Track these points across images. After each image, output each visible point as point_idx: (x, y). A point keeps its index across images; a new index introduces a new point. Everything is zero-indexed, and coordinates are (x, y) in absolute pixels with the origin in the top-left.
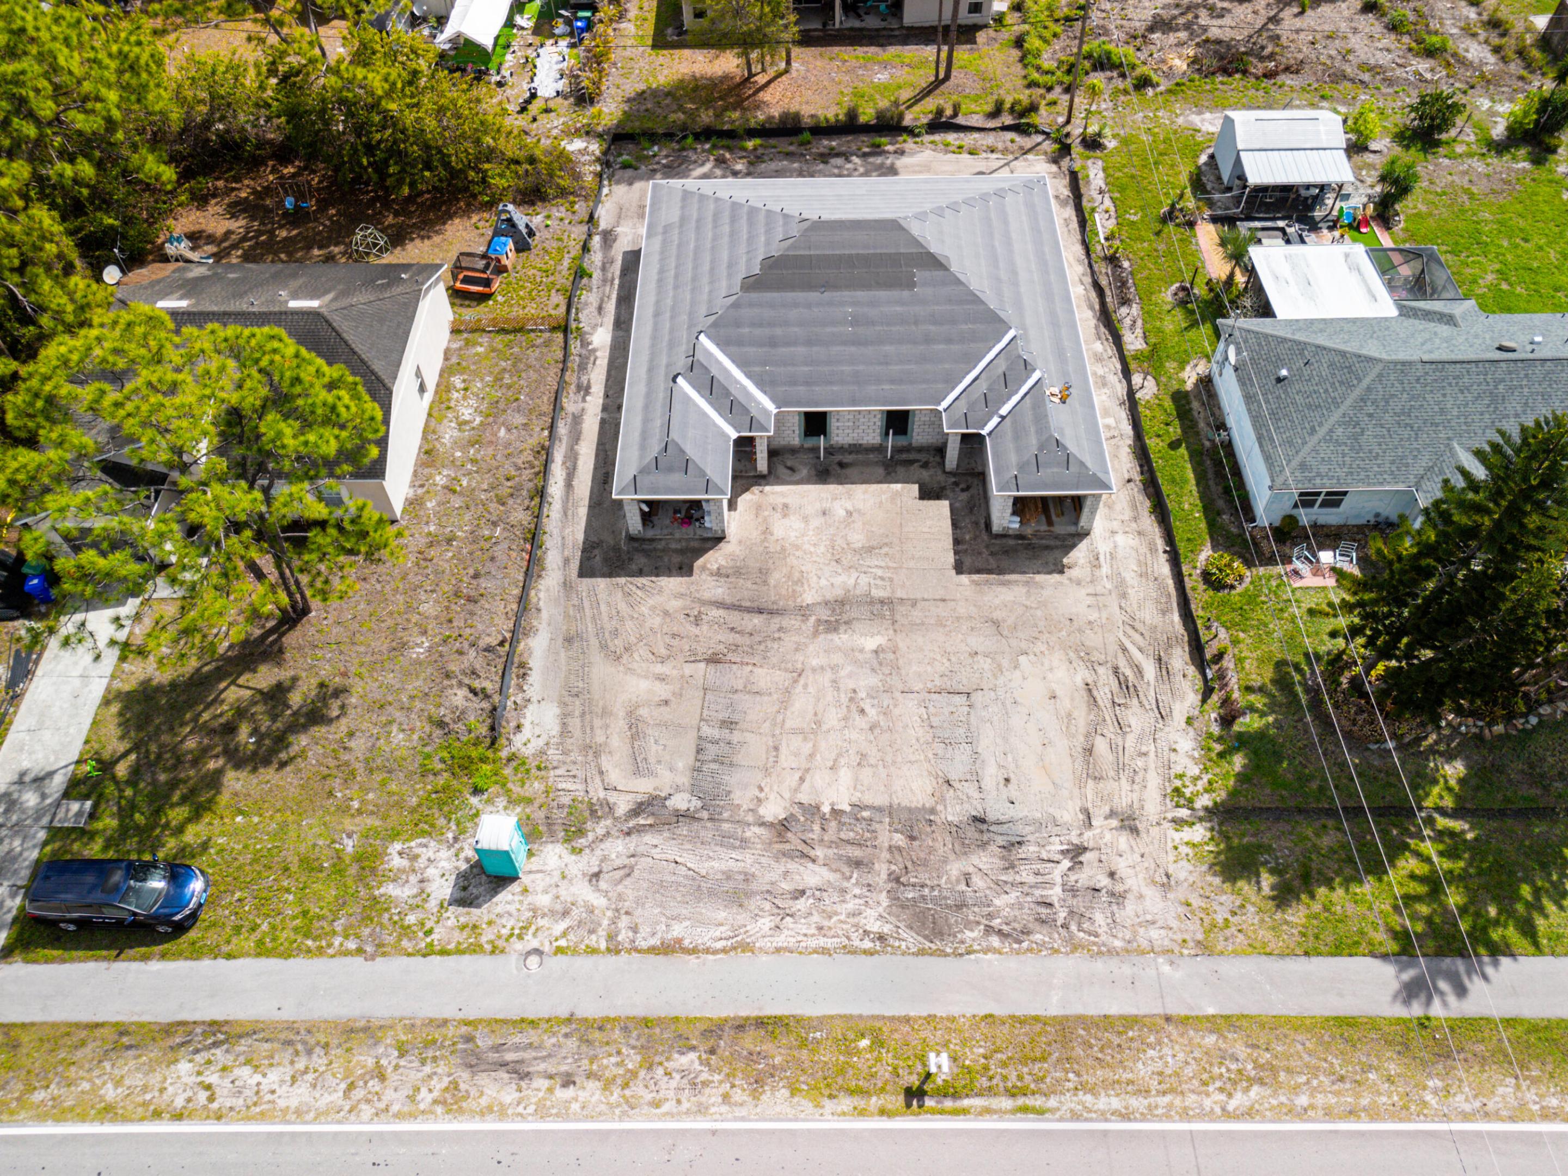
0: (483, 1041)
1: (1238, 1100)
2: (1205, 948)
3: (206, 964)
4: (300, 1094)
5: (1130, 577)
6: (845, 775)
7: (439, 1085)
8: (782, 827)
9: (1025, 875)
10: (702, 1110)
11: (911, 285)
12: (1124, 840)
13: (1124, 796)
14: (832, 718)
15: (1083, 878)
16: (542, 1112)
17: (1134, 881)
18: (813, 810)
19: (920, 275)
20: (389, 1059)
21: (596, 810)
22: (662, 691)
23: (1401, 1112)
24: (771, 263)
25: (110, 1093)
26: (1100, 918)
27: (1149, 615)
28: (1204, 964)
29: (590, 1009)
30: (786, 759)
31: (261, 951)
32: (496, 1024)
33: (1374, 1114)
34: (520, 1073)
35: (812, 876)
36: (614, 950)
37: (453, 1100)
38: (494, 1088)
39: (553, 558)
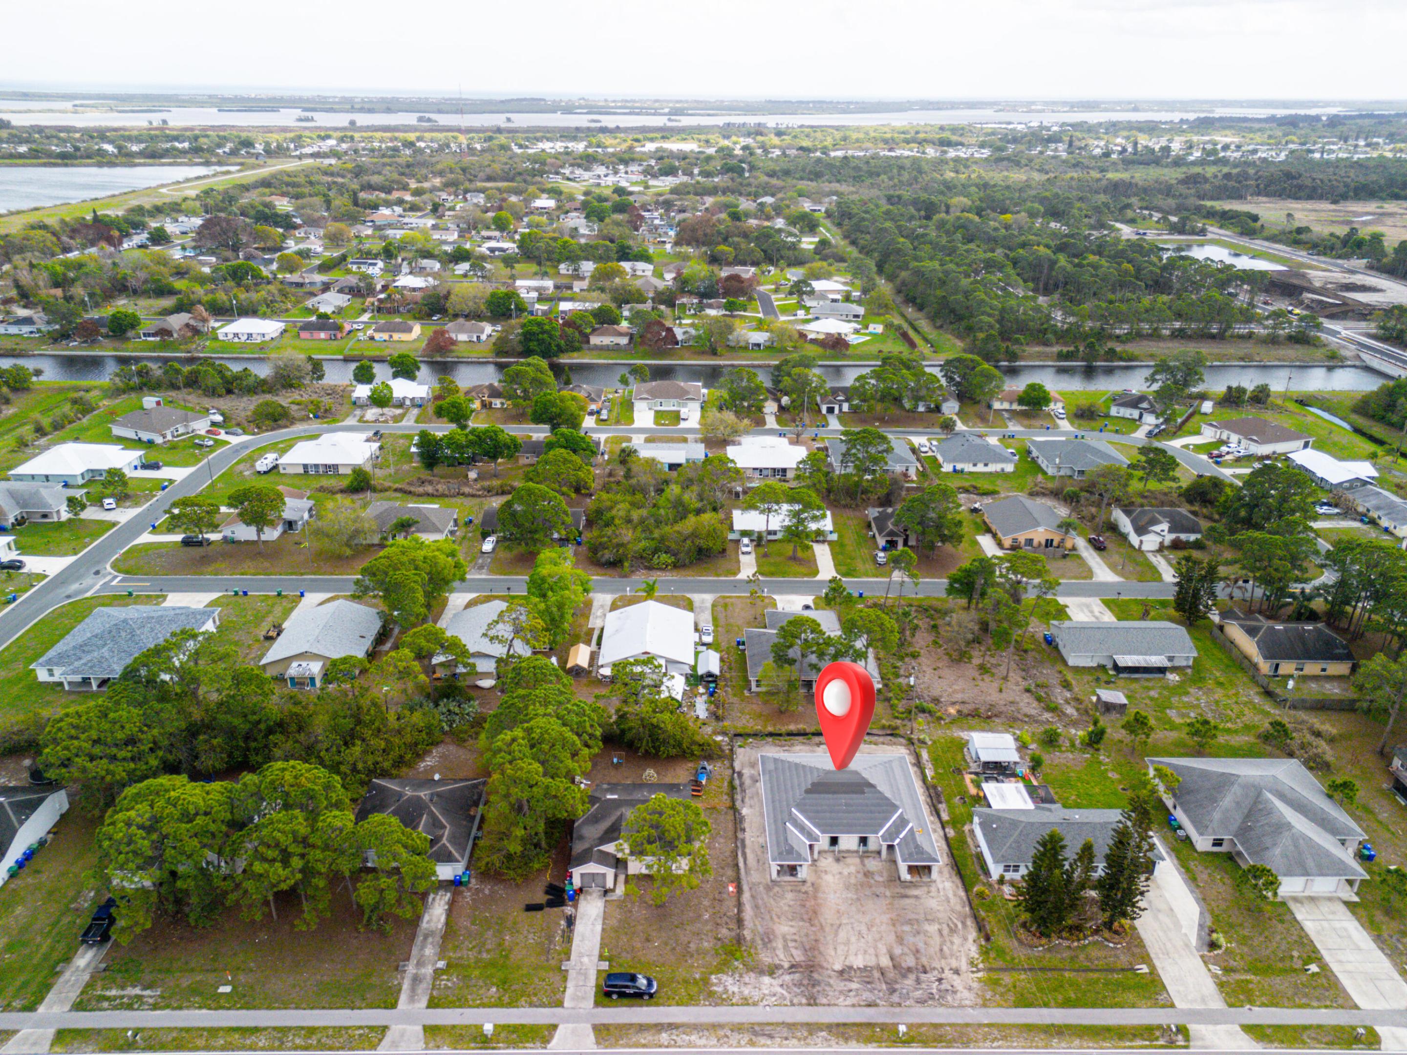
0: (757, 1028)
1: (995, 1044)
2: (984, 1006)
3: (662, 1008)
4: (703, 1041)
5: (951, 895)
6: (860, 957)
7: (746, 1039)
8: (841, 973)
9: (924, 986)
10: (830, 1046)
11: (863, 793)
12: (955, 977)
13: (954, 964)
14: (853, 939)
15: (943, 987)
16: (780, 1046)
17: (960, 988)
18: (851, 968)
19: (866, 790)
20: (729, 1033)
21: (778, 967)
22: (793, 930)
23: (1046, 1047)
24: (813, 784)
25: (643, 1041)
26: (949, 998)
27: (958, 908)
28: (984, 1010)
29: (789, 1020)
30: (839, 952)
31: (678, 1005)
32: (760, 1024)
33: (1037, 1047)
34: (771, 1037)
35: (854, 986)
36: (793, 1005)
37: (752, 1043)
38: (763, 1040)
39: (745, 887)
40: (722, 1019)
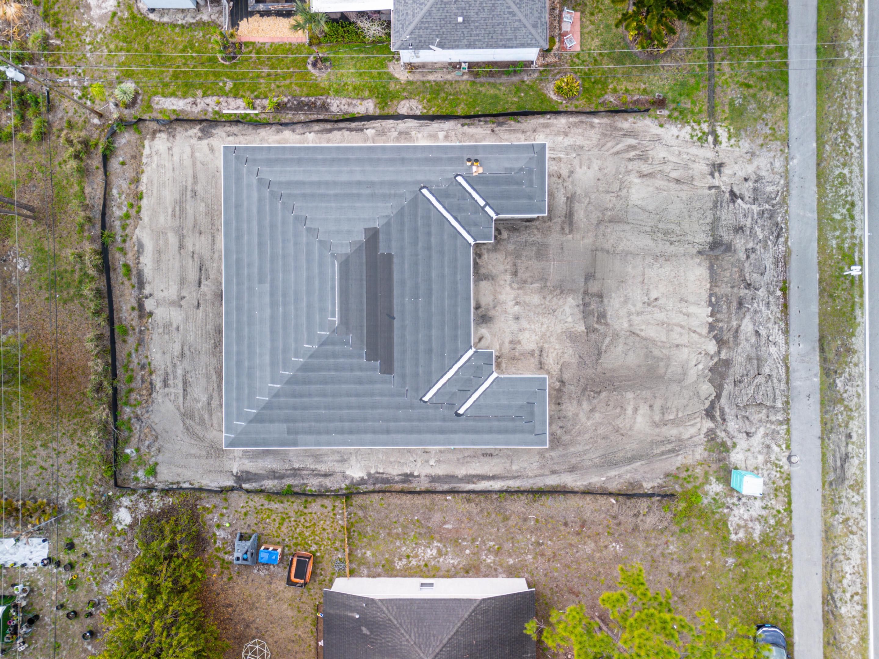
0: (832, 476)
1: (854, 140)
2: (786, 141)
3: (796, 615)
4: (855, 556)
6: (692, 309)
7: (851, 493)
8: (721, 342)
9: (748, 222)
10: (861, 375)
11: (389, 257)
12: (727, 171)
13: (702, 168)
14: (660, 316)
15: (748, 195)
16: (862, 446)
17: (750, 169)
18: (711, 327)
19: (382, 250)
20: (839, 518)
21: (711, 435)
23: (859, 71)
24: (372, 355)
25: (855, 640)
26: (769, 189)
27: (594, 135)
28: (793, 144)
29: (817, 430)
30: (684, 340)
31: (789, 590)
32: (825, 473)
33: (860, 84)
34: (846, 458)
35: (747, 326)
36: (787, 421)
37: (858, 486)
38: (852, 469)
39: (552, 481)
40: (817, 527)
